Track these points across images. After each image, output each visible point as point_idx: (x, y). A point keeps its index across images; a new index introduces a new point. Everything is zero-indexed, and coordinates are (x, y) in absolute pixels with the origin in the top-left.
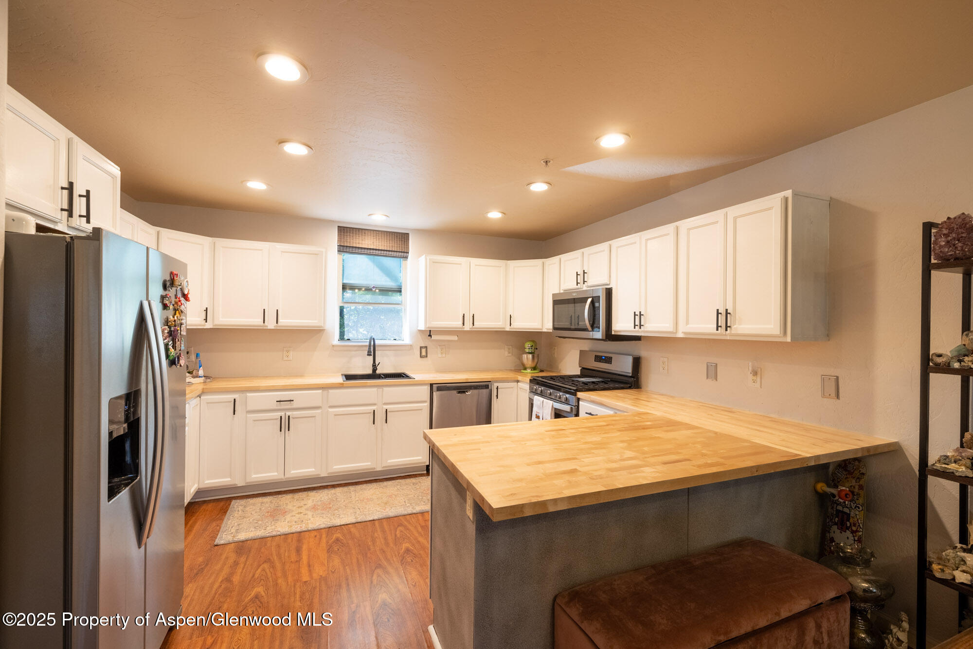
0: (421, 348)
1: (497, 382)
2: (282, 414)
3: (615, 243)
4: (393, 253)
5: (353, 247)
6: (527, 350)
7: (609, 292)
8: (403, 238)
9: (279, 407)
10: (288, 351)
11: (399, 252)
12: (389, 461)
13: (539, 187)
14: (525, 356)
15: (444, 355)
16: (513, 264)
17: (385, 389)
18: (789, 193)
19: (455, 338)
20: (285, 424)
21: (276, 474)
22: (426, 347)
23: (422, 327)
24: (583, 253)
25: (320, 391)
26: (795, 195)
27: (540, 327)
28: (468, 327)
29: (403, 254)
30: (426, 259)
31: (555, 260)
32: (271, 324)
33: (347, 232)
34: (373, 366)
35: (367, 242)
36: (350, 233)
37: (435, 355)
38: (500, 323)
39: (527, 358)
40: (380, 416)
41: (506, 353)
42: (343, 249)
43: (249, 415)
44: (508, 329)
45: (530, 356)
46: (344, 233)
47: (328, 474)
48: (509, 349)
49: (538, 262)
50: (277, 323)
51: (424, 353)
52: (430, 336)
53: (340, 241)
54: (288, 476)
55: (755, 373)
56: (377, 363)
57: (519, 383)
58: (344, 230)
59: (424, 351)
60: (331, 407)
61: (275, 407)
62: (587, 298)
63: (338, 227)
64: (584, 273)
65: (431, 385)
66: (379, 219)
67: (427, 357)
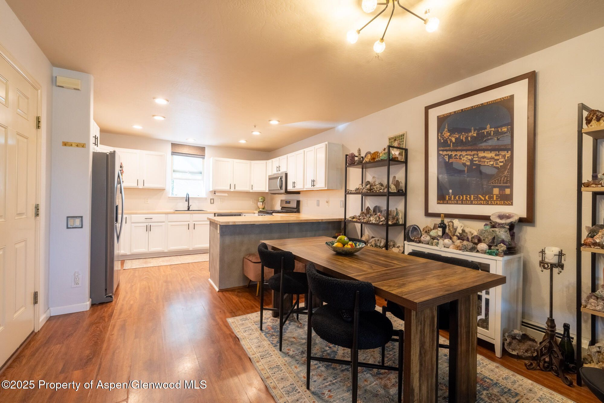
0: (211, 199)
1: (245, 213)
2: (147, 224)
3: (289, 155)
4: (197, 156)
5: (178, 153)
6: (260, 201)
7: (286, 175)
8: (203, 149)
9: (146, 221)
10: (147, 199)
11: (201, 155)
12: (196, 246)
13: (256, 133)
14: (259, 203)
15: (222, 203)
16: (253, 162)
17: (194, 215)
18: (327, 143)
19: (226, 195)
20: (148, 229)
21: (144, 250)
22: (213, 199)
23: (211, 190)
24: (279, 159)
25: (164, 215)
26: (329, 143)
27: (265, 190)
28: (232, 190)
29: (203, 156)
30: (213, 159)
31: (270, 161)
32: (140, 186)
33: (176, 146)
34: (188, 206)
35: (185, 151)
36: (177, 146)
37: (217, 202)
38: (247, 189)
39: (260, 204)
40: (191, 226)
41: (252, 203)
42: (173, 153)
43: (132, 224)
44: (251, 191)
45: (261, 203)
46: (174, 146)
47: (168, 250)
48: (253, 201)
49: (264, 162)
50: (144, 186)
51: (212, 202)
52: (215, 193)
53: (172, 150)
54: (149, 251)
55: (327, 202)
56: (190, 205)
57: (255, 214)
58: (173, 145)
59: (212, 201)
60: (169, 222)
61: (144, 221)
62: (279, 177)
63: (172, 143)
64: (279, 167)
65: (215, 214)
66: (191, 140)
67: (214, 203)
